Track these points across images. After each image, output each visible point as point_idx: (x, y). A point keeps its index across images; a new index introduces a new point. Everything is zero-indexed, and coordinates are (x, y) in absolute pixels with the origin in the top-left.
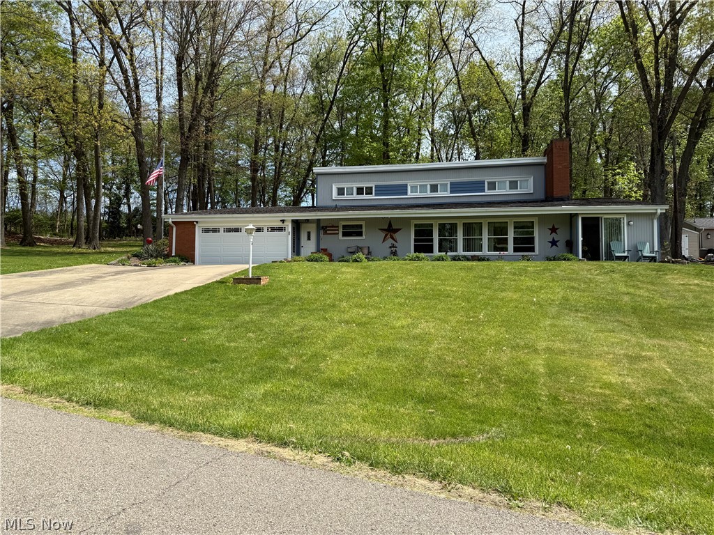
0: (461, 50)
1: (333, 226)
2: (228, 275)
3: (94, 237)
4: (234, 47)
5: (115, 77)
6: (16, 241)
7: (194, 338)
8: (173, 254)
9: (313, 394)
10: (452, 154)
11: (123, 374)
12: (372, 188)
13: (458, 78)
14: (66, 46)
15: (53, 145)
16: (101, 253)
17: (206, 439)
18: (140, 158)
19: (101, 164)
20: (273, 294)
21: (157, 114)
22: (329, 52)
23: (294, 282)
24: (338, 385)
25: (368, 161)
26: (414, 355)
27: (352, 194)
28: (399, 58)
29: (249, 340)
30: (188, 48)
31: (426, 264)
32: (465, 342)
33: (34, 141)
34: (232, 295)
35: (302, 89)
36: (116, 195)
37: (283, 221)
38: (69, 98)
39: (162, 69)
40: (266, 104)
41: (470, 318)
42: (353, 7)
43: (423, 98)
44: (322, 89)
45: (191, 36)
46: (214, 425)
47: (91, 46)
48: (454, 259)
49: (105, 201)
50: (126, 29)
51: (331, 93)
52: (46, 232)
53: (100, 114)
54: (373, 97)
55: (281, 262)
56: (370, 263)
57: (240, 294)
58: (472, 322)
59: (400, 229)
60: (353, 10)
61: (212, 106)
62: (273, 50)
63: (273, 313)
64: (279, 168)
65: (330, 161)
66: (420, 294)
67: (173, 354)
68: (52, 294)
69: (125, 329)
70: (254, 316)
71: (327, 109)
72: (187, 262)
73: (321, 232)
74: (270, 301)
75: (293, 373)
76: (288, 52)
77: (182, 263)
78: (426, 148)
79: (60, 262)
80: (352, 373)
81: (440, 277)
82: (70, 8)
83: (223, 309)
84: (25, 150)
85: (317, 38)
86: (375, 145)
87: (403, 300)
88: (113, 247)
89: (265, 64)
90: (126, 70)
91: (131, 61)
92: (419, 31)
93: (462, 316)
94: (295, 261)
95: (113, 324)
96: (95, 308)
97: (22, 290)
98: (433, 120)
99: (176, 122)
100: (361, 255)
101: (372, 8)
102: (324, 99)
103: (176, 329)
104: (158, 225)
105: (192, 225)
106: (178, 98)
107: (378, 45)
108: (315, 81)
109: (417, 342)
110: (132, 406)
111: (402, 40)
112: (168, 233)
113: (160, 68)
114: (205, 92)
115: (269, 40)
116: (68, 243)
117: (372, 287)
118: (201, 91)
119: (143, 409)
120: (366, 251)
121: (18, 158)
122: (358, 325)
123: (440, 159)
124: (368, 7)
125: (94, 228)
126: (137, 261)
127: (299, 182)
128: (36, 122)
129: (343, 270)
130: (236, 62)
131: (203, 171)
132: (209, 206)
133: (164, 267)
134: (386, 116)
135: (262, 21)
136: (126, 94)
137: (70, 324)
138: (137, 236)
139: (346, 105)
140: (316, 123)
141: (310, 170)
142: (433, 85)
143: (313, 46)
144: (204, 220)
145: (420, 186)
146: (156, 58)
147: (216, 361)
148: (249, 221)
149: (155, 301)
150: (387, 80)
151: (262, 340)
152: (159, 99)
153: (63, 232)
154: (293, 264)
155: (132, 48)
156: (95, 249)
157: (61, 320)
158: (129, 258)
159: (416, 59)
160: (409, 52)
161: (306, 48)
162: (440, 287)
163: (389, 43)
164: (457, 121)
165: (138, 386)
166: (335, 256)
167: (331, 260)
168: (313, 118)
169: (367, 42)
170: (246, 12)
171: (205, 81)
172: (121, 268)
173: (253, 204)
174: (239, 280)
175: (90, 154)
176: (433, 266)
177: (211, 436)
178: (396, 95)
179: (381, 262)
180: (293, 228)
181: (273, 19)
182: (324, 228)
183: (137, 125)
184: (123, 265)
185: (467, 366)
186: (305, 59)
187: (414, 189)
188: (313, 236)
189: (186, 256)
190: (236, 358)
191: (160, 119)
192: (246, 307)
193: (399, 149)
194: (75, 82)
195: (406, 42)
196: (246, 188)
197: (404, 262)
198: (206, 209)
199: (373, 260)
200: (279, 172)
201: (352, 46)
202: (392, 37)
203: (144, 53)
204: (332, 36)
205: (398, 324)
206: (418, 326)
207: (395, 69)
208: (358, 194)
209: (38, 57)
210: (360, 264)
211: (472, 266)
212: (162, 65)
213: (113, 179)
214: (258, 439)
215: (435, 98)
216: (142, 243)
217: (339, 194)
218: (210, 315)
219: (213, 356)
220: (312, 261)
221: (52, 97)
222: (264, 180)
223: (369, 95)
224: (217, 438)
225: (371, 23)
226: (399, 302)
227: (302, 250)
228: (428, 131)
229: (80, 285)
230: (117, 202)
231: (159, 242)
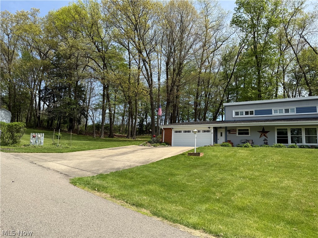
0: (298, 44)
1: (233, 130)
2: (185, 151)
3: (134, 134)
4: (189, 56)
5: (144, 73)
6: (107, 136)
7: (173, 179)
8: (163, 142)
9: (229, 212)
10: (296, 94)
11: (146, 193)
12: (253, 111)
13: (297, 57)
14: (127, 63)
15: (121, 100)
16: (136, 141)
17: (182, 228)
18: (152, 103)
19: (137, 106)
20: (206, 161)
21: (158, 86)
22: (230, 53)
23: (216, 156)
24: (241, 209)
25: (250, 99)
26: (282, 198)
27: (243, 115)
28: (265, 51)
29: (197, 182)
30: (171, 58)
31: (284, 149)
32: (312, 192)
33: (115, 98)
34: (188, 160)
35: (218, 69)
36: (142, 117)
37: (209, 128)
38: (127, 82)
39: (161, 68)
40: (202, 78)
41: (314, 179)
42: (241, 32)
43: (278, 68)
44: (227, 69)
45: (172, 54)
46: (185, 221)
47: (135, 62)
48: (301, 147)
49: (138, 120)
50: (148, 54)
51: (231, 70)
52: (117, 132)
53: (138, 87)
54: (252, 70)
55: (208, 146)
56: (254, 148)
57: (191, 160)
58: (315, 182)
59: (269, 131)
60: (242, 33)
61: (179, 81)
62: (205, 55)
63: (207, 170)
64: (207, 104)
65: (231, 100)
66: (283, 165)
67: (165, 186)
68: (120, 157)
69: (146, 173)
70: (197, 171)
71: (230, 77)
72: (168, 145)
73: (228, 132)
74: (205, 164)
75: (218, 200)
76: (212, 55)
77: (167, 146)
78: (281, 91)
79: (122, 144)
80: (248, 204)
81: (293, 156)
82: (129, 49)
83: (184, 167)
84: (112, 102)
85: (225, 47)
86: (254, 91)
87: (273, 168)
88: (140, 138)
89: (202, 61)
90: (148, 70)
91: (150, 66)
92: (275, 38)
93: (308, 178)
94: (215, 146)
95: (141, 171)
96: (135, 163)
97: (109, 155)
98: (284, 78)
99: (165, 88)
100: (248, 144)
101: (251, 31)
102: (228, 73)
103: (165, 174)
104: (157, 129)
105: (171, 129)
106: (166, 78)
107: (254, 47)
108: (224, 66)
109: (283, 191)
110: (150, 208)
111: (266, 43)
112: (161, 133)
113: (160, 67)
114: (177, 75)
115: (203, 51)
116: (124, 137)
117: (255, 160)
118: (175, 75)
119: (155, 210)
120: (251, 142)
121: (109, 105)
122: (250, 179)
123: (289, 96)
124: (249, 31)
125: (134, 131)
126: (150, 144)
127: (216, 110)
128: (116, 91)
129: (240, 151)
130: (190, 62)
131: (175, 107)
132: (177, 121)
133: (160, 147)
134: (259, 78)
135: (201, 44)
136: (147, 79)
137: (126, 169)
138: (149, 134)
139: (238, 75)
140: (224, 83)
141: (221, 104)
142: (283, 62)
143: (223, 51)
144: (175, 127)
145: (279, 110)
146: (158, 64)
147: (183, 191)
148: (195, 128)
149: (157, 162)
150: (259, 62)
151: (202, 183)
152: (159, 80)
153: (123, 132)
154: (214, 147)
155: (150, 61)
156: (134, 139)
157: (123, 168)
158: (146, 143)
159: (274, 51)
160: (270, 48)
161: (220, 52)
162: (294, 162)
163: (260, 45)
164: (297, 78)
165: (152, 199)
166: (235, 144)
167: (233, 146)
168: (223, 82)
169: (249, 46)
170: (194, 41)
171: (177, 71)
172: (144, 147)
173: (195, 120)
174: (190, 154)
175: (133, 102)
176: (289, 150)
177: (184, 227)
178: (264, 68)
179: (259, 148)
180: (214, 131)
181: (205, 42)
182: (229, 131)
183: (151, 90)
184: (145, 146)
185: (314, 206)
186: (219, 57)
187: (276, 111)
188: (224, 134)
189: (168, 143)
190: (192, 191)
191: (159, 87)
192: (194, 167)
193: (266, 93)
194: (130, 76)
195: (268, 44)
196: (192, 113)
197: (272, 148)
198: (176, 123)
199: (255, 147)
200: (207, 106)
201: (241, 49)
202: (261, 42)
203: (154, 63)
204: (232, 46)
205: (272, 180)
206: (283, 182)
207: (263, 56)
208: (246, 114)
209: (118, 68)
210: (248, 148)
211: (312, 151)
212: (160, 66)
213: (141, 111)
214: (205, 231)
215: (284, 68)
216: (151, 137)
217: (236, 115)
218: (179, 169)
219: (181, 188)
220: (223, 146)
221: (122, 82)
222: (200, 110)
223: (250, 69)
224: (186, 228)
225: (250, 38)
226: (271, 169)
227: (218, 141)
228: (282, 83)
229: (129, 153)
230: (142, 121)
231: (158, 137)
